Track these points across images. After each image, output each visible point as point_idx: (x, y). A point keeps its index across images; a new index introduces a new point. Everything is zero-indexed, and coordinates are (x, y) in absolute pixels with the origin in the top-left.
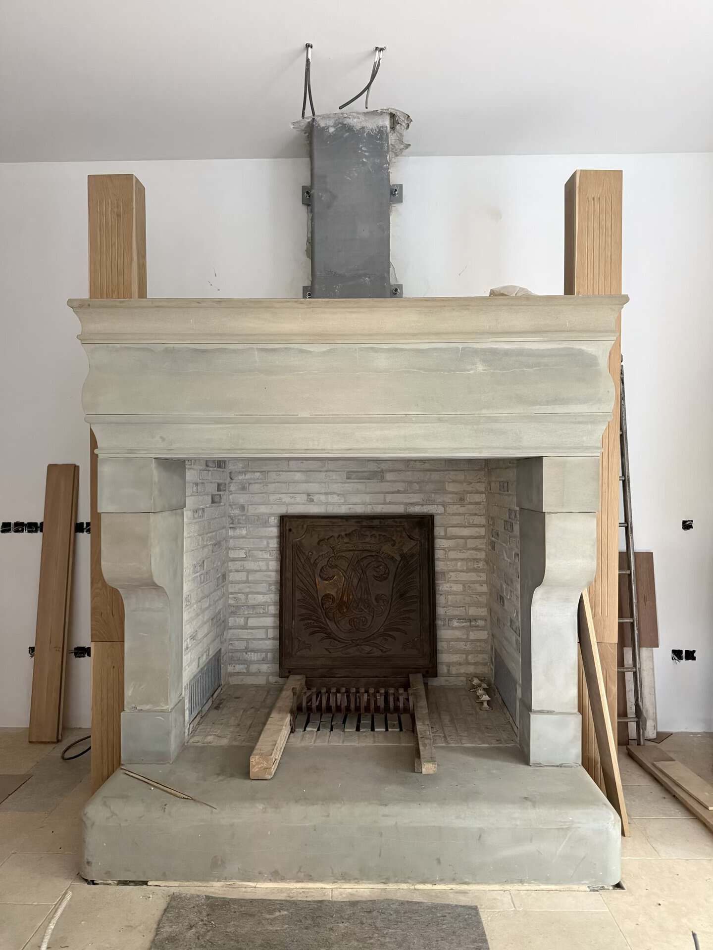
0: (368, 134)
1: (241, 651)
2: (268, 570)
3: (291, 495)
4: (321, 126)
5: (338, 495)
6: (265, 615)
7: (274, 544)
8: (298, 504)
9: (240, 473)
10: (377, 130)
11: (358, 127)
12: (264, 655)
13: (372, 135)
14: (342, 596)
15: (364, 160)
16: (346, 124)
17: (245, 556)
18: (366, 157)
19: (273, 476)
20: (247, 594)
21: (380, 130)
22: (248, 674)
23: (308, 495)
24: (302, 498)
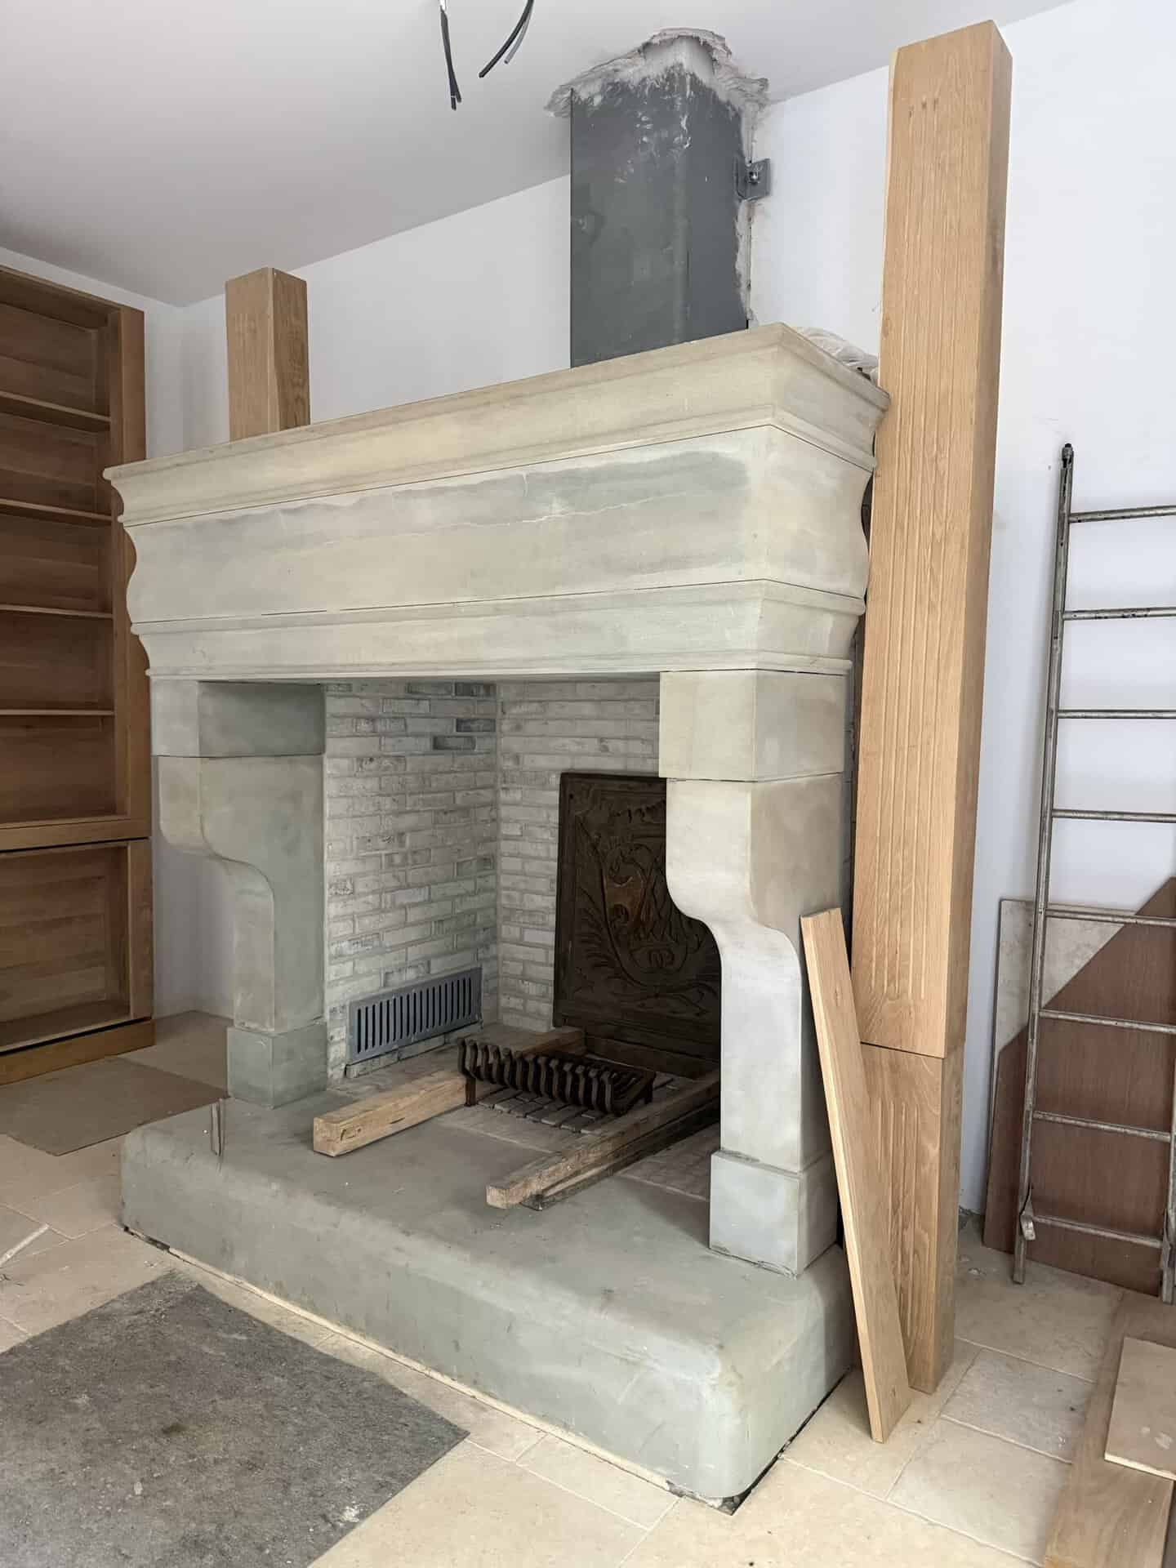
0: (652, 86)
1: (515, 977)
2: (548, 859)
3: (578, 739)
4: (583, 99)
5: (643, 741)
6: (542, 927)
7: (555, 817)
8: (588, 754)
9: (515, 703)
10: (665, 76)
11: (636, 80)
12: (544, 989)
13: (658, 89)
14: (639, 914)
15: (645, 139)
16: (618, 83)
17: (519, 833)
18: (648, 133)
19: (554, 709)
20: (523, 892)
21: (669, 74)
22: (524, 1013)
23: (601, 740)
24: (592, 745)
